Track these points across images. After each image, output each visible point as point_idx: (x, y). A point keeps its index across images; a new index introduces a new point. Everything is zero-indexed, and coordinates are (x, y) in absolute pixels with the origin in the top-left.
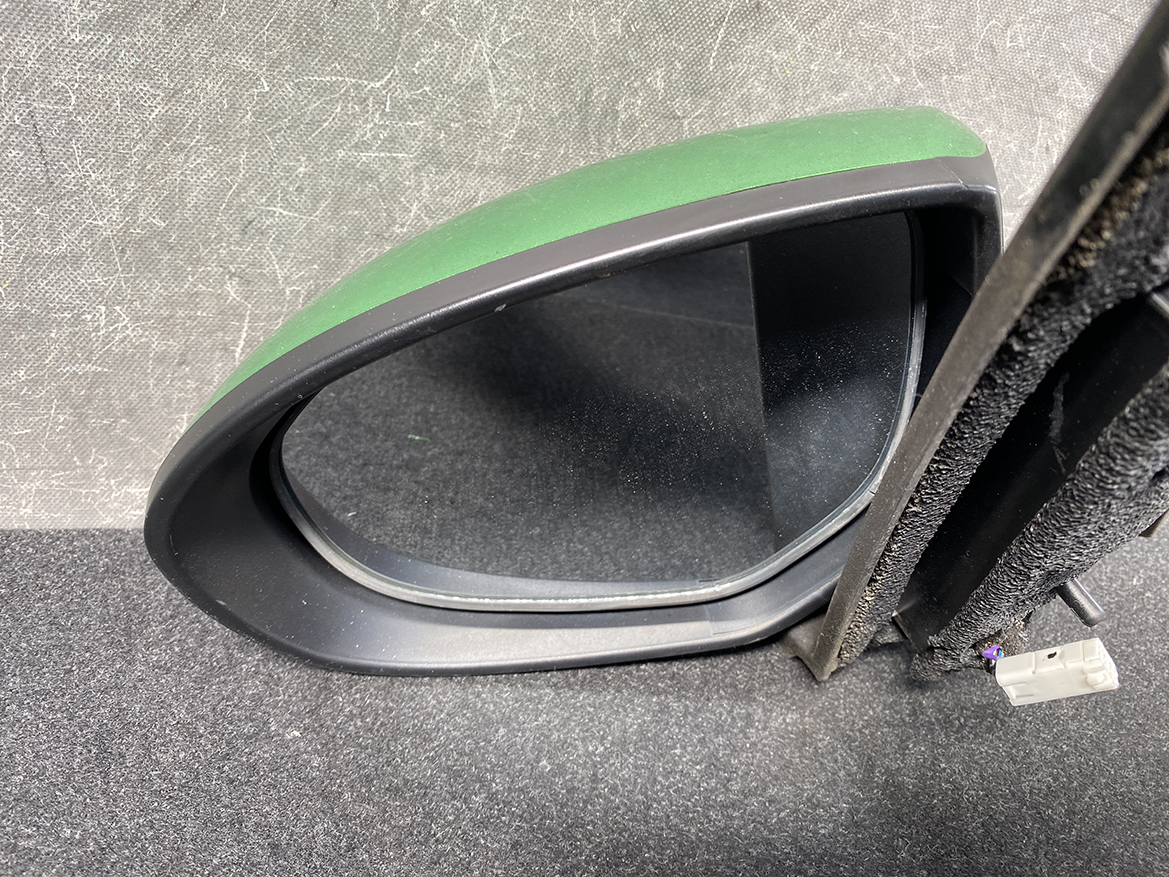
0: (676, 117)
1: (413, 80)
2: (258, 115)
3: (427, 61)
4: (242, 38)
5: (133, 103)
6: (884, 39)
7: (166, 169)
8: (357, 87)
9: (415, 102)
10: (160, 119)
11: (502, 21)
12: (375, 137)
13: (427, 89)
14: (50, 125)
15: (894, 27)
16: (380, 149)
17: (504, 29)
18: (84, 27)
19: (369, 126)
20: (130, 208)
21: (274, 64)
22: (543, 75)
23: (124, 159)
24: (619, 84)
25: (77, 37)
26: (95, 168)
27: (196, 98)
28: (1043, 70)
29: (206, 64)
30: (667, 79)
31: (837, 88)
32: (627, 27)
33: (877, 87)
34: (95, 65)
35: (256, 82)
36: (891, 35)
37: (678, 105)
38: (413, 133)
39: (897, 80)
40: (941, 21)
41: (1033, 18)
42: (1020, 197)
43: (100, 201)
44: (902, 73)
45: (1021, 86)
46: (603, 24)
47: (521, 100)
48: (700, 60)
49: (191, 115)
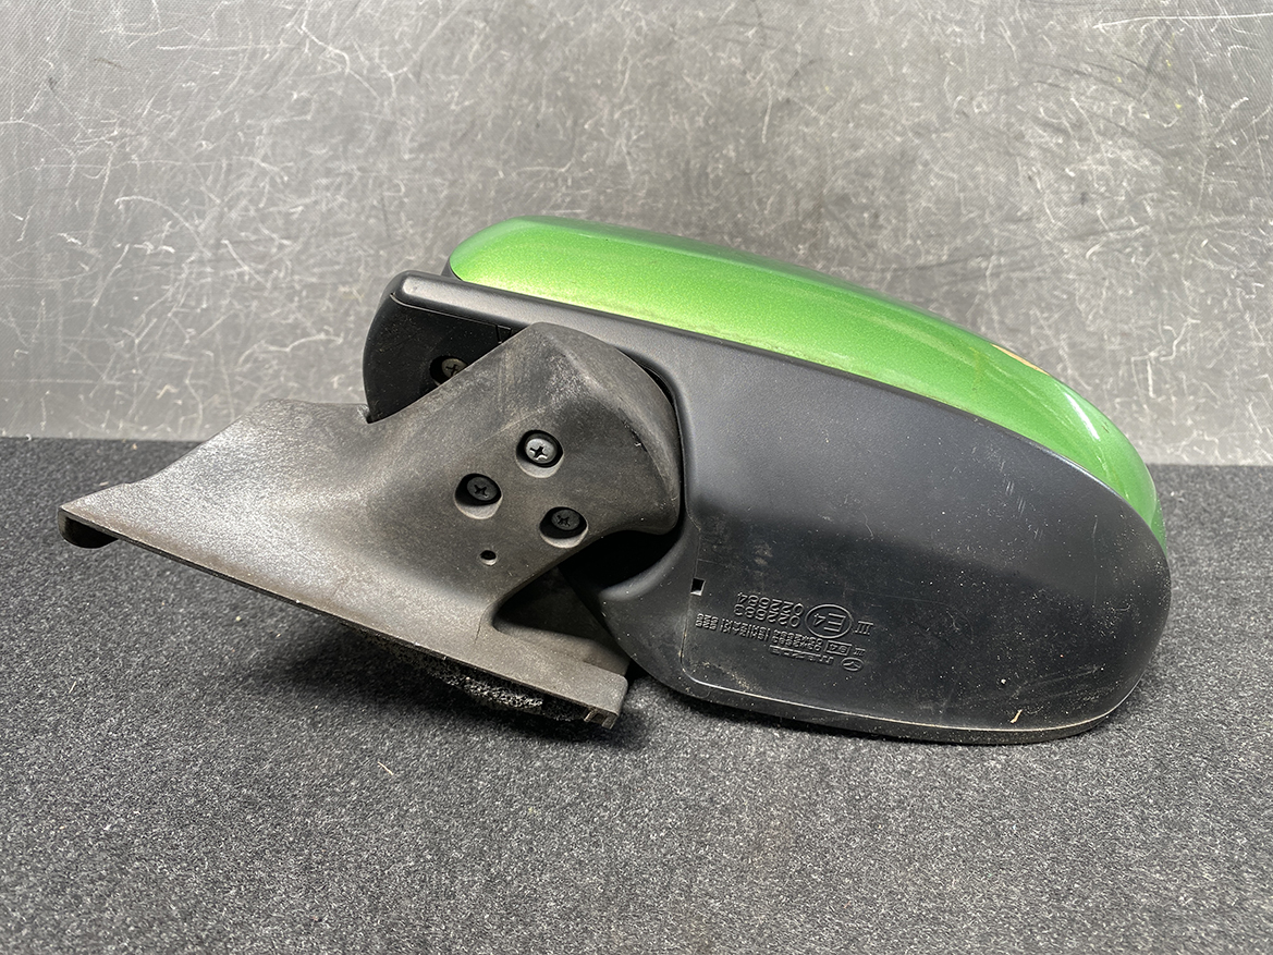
0: (746, 174)
1: (583, 166)
2: (497, 192)
3: (590, 154)
4: (489, 150)
5: (433, 189)
6: (882, 115)
7: (449, 225)
8: (552, 172)
9: (584, 179)
10: (447, 197)
11: (631, 126)
12: (563, 201)
13: (591, 170)
14: (391, 204)
15: (886, 106)
16: (566, 208)
17: (633, 131)
18: (411, 151)
19: (560, 194)
20: (429, 250)
21: (506, 162)
22: (659, 156)
23: (427, 221)
24: (707, 157)
25: (407, 157)
26: (412, 226)
27: (464, 184)
28: (1009, 125)
29: (470, 166)
30: (736, 150)
31: (855, 147)
32: (706, 121)
33: (885, 145)
34: (416, 170)
35: (496, 173)
36: (885, 111)
37: (748, 166)
38: (585, 197)
39: (898, 139)
40: (921, 100)
41: (990, 93)
42: (1019, 214)
43: (414, 246)
44: (901, 135)
45: (995, 136)
46: (692, 121)
47: (647, 172)
48: (756, 136)
49: (462, 193)
